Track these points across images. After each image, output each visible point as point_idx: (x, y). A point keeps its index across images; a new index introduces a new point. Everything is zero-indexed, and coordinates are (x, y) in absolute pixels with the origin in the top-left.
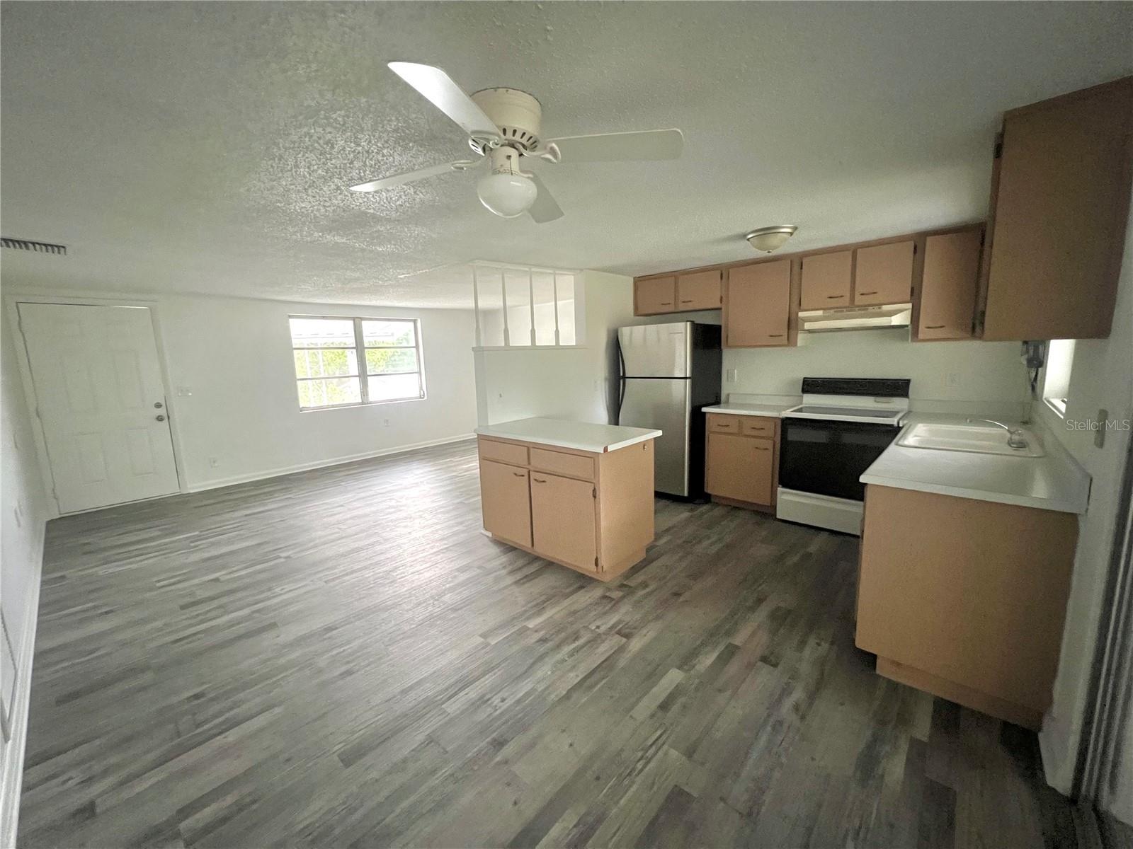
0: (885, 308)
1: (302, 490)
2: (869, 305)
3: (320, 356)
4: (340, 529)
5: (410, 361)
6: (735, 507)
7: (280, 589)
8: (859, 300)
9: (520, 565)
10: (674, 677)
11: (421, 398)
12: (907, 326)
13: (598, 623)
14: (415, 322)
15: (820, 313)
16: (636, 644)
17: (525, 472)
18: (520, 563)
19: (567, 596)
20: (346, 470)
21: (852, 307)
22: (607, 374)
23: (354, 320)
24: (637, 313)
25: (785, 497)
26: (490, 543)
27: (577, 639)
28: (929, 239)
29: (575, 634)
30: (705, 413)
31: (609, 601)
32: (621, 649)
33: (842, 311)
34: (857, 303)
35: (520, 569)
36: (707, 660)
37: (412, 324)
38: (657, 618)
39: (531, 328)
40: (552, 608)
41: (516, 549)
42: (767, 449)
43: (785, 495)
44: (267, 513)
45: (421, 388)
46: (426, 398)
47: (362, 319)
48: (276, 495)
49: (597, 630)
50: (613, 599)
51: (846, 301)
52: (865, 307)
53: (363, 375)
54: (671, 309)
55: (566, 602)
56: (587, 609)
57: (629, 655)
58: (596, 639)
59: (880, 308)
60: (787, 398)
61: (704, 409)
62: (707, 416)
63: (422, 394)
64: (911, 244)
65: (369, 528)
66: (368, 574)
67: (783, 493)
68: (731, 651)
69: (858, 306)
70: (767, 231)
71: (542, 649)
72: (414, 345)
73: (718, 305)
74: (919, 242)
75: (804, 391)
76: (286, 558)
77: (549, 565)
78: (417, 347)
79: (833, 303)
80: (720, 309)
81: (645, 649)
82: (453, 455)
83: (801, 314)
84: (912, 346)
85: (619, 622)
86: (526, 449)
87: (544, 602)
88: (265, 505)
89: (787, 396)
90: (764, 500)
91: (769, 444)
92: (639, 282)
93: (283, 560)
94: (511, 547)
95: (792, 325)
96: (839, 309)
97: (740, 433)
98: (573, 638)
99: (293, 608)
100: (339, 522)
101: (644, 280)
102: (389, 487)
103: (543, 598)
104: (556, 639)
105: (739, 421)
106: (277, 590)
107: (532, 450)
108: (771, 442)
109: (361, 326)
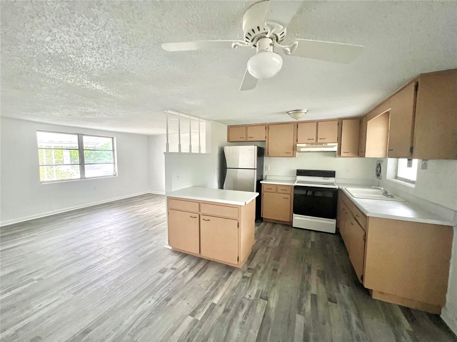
0: (329, 144)
1: (42, 230)
2: (323, 143)
3: (53, 153)
4: (75, 253)
5: (108, 157)
6: (275, 223)
7: (37, 305)
8: (319, 141)
9: (194, 264)
10: (300, 320)
11: (114, 176)
12: (336, 151)
13: (249, 293)
14: (113, 138)
15: (305, 145)
16: (273, 304)
17: (197, 215)
18: (193, 262)
19: (226, 279)
20: (72, 215)
21: (317, 143)
22: (218, 167)
23: (78, 135)
24: (229, 141)
25: (296, 218)
26: (172, 253)
27: (243, 306)
28: (344, 121)
29: (241, 303)
30: (261, 184)
31: (247, 279)
32: (267, 308)
33: (313, 145)
34: (318, 142)
35: (194, 266)
36: (308, 306)
37: (111, 139)
38: (274, 285)
39: (189, 144)
40: (221, 289)
41: (187, 254)
42: (288, 198)
43: (296, 217)
44: (17, 248)
45: (115, 171)
46: (117, 176)
47: (83, 135)
48: (23, 235)
49: (250, 298)
50: (248, 278)
51: (314, 141)
52: (321, 144)
53: (82, 164)
54: (244, 140)
55: (227, 284)
56: (239, 285)
57: (273, 311)
58: (253, 304)
59: (326, 144)
60: (291, 177)
61: (261, 182)
62: (262, 185)
63: (115, 173)
64: (337, 122)
65: (96, 251)
66: (103, 283)
67: (295, 216)
68: (314, 298)
69: (319, 143)
70: (297, 111)
71: (228, 317)
72: (112, 149)
73: (264, 140)
74: (340, 122)
75: (297, 175)
76: (38, 280)
77: (209, 262)
78: (113, 150)
79: (310, 141)
80: (265, 141)
81: (278, 305)
82: (133, 204)
83: (298, 145)
84: (338, 159)
85: (258, 292)
86: (198, 203)
87: (216, 285)
88: (16, 242)
89: (291, 176)
90: (287, 220)
91: (289, 196)
92: (230, 128)
93: (36, 282)
94: (184, 253)
95: (295, 149)
96: (312, 144)
97: (277, 192)
98: (241, 306)
99: (52, 320)
100: (74, 249)
101: (232, 127)
102: (101, 224)
103: (214, 283)
104: (233, 309)
105: (276, 187)
106: (35, 307)
107: (202, 205)
108: (289, 195)
109: (82, 139)
